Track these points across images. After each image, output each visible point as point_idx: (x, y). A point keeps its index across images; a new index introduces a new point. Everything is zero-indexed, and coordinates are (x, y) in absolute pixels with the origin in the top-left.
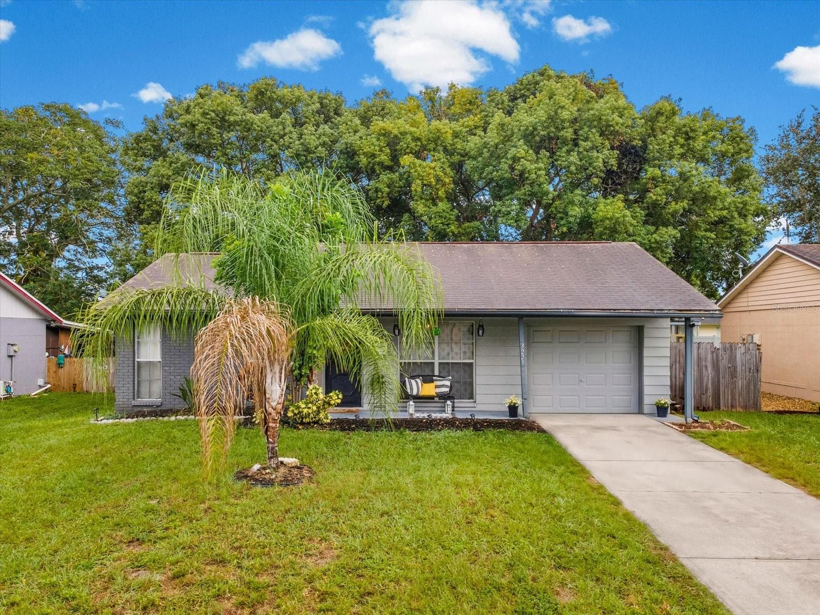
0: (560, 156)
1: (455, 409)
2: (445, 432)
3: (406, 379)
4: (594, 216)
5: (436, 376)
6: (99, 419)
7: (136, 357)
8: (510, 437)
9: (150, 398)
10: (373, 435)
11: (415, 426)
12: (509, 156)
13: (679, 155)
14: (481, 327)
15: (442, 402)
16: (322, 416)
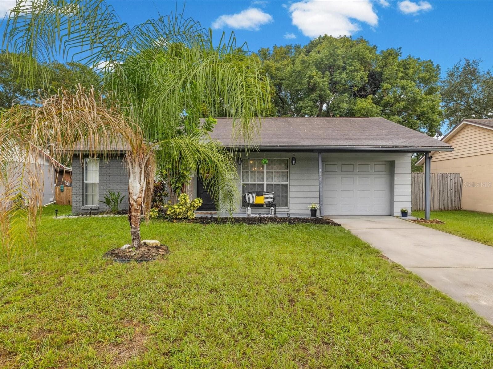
0: (336, 76)
1: (276, 212)
2: (270, 225)
3: (246, 193)
4: (355, 108)
5: (265, 192)
7: (84, 180)
8: (314, 228)
9: (92, 205)
10: (221, 226)
11: (250, 221)
12: (307, 76)
13: (400, 77)
14: (294, 158)
15: (269, 208)
16: (189, 214)
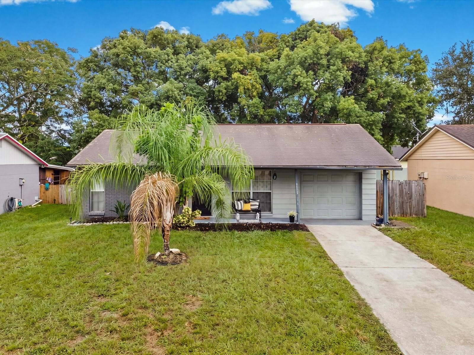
0: (319, 74)
1: (262, 217)
2: (256, 232)
3: (235, 200)
4: (338, 107)
5: (251, 200)
6: (72, 222)
7: (91, 189)
9: (98, 211)
10: (218, 234)
11: (240, 228)
12: (292, 74)
14: (275, 174)
15: (254, 214)
16: (190, 223)
